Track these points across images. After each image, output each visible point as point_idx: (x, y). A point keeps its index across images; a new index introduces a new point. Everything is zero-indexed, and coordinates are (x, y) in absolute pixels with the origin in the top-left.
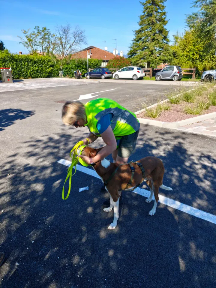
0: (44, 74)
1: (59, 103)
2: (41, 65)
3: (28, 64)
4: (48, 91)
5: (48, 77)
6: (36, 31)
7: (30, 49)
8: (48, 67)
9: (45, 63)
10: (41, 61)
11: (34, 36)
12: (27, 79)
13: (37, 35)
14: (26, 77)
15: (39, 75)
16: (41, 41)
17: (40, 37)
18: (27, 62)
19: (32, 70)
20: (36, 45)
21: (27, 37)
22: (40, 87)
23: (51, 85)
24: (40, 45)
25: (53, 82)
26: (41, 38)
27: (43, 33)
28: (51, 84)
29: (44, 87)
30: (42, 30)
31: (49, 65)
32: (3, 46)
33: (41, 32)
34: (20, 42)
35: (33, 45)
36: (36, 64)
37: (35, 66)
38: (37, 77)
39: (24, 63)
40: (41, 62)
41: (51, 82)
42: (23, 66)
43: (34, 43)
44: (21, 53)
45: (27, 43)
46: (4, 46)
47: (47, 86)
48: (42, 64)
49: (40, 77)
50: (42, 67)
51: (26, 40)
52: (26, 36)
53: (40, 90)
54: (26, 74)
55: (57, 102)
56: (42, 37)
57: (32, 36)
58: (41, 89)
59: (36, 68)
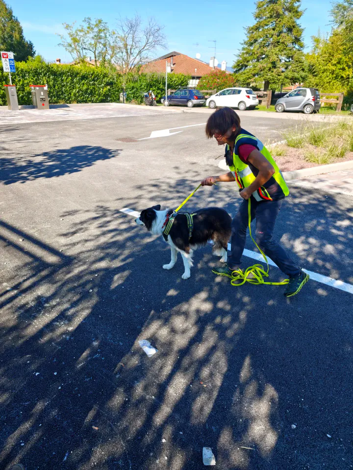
0: (97, 97)
1: (120, 142)
2: (92, 83)
3: (72, 80)
4: (103, 124)
5: (102, 101)
6: (86, 25)
7: (75, 55)
8: (103, 85)
9: (98, 79)
10: (92, 75)
11: (82, 34)
12: (70, 103)
13: (86, 32)
14: (68, 100)
15: (88, 98)
16: (93, 42)
17: (91, 35)
18: (71, 76)
19: (77, 90)
20: (85, 48)
21: (71, 35)
22: (91, 117)
23: (107, 114)
24: (91, 49)
25: (111, 110)
26: (93, 38)
27: (96, 30)
28: (108, 112)
29: (97, 116)
30: (95, 23)
31: (105, 82)
32: (32, 49)
33: (93, 27)
34: (60, 44)
35: (80, 48)
36: (84, 81)
37: (83, 84)
38: (86, 102)
39: (67, 79)
40: (93, 77)
41: (107, 110)
42: (65, 83)
43: (82, 44)
44: (59, 61)
45: (71, 46)
46: (34, 49)
47: (102, 116)
48: (94, 80)
49: (90, 101)
50: (93, 84)
51: (69, 40)
52: (69, 34)
53: (91, 122)
54: (68, 95)
55: (117, 140)
56: (95, 36)
57: (79, 33)
58: (93, 120)
59: (85, 87)
